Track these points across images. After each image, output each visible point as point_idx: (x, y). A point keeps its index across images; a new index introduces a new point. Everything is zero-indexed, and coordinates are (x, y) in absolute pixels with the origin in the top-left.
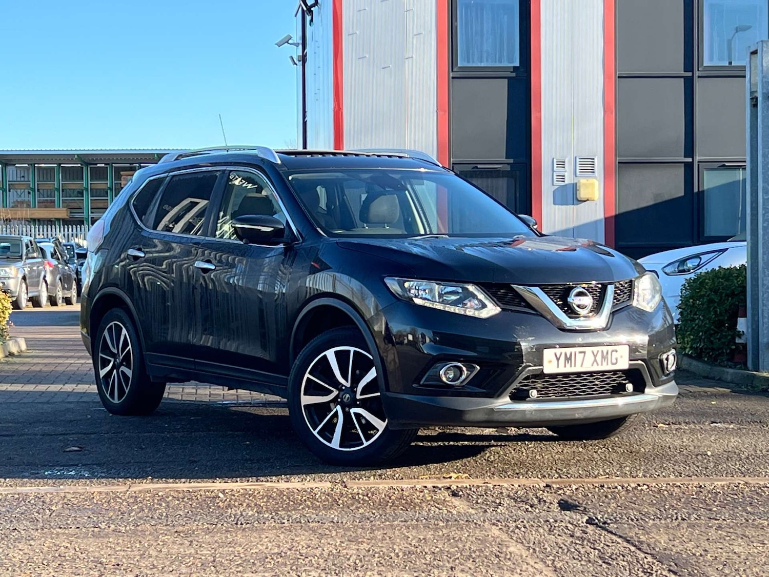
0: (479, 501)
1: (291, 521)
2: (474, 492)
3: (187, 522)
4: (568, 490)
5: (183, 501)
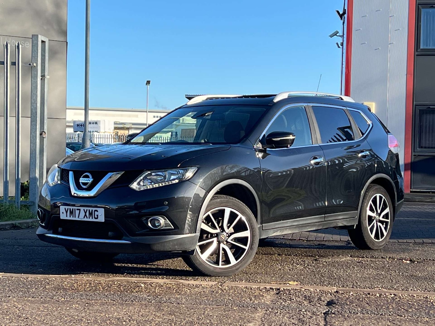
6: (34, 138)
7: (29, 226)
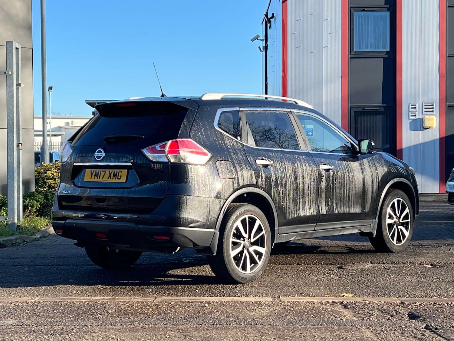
0: (360, 312)
1: (246, 323)
2: (357, 306)
3: (185, 323)
4: (414, 305)
5: (185, 308)
6: (12, 150)
7: (13, 244)
